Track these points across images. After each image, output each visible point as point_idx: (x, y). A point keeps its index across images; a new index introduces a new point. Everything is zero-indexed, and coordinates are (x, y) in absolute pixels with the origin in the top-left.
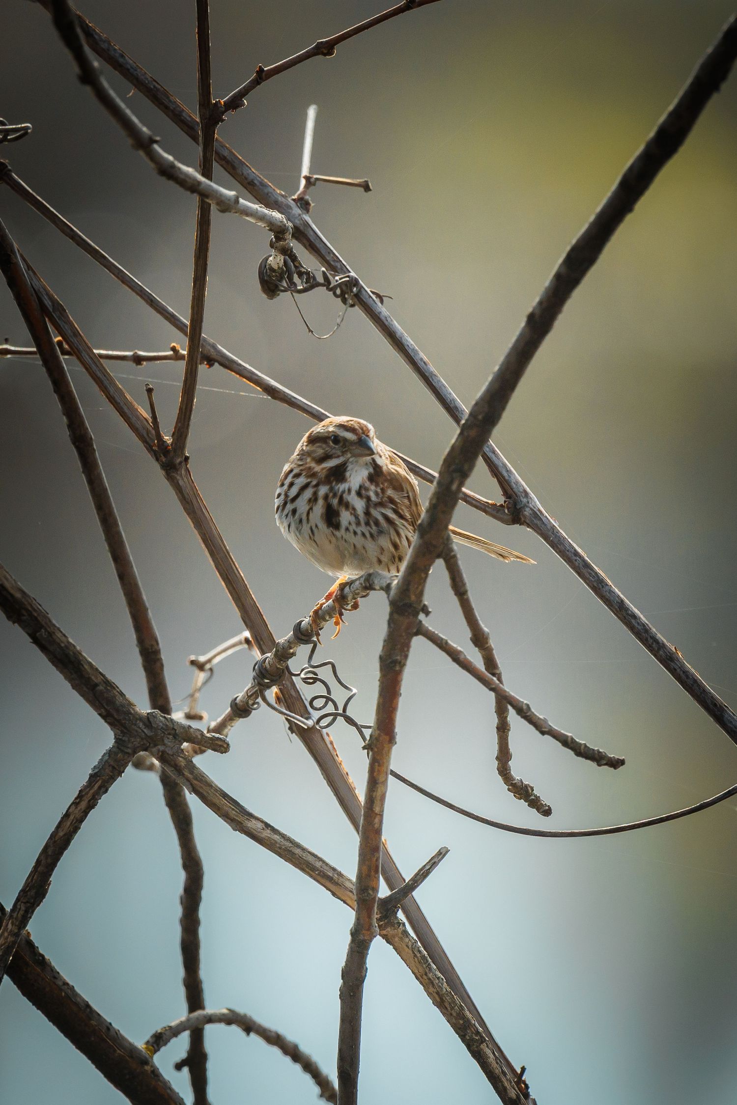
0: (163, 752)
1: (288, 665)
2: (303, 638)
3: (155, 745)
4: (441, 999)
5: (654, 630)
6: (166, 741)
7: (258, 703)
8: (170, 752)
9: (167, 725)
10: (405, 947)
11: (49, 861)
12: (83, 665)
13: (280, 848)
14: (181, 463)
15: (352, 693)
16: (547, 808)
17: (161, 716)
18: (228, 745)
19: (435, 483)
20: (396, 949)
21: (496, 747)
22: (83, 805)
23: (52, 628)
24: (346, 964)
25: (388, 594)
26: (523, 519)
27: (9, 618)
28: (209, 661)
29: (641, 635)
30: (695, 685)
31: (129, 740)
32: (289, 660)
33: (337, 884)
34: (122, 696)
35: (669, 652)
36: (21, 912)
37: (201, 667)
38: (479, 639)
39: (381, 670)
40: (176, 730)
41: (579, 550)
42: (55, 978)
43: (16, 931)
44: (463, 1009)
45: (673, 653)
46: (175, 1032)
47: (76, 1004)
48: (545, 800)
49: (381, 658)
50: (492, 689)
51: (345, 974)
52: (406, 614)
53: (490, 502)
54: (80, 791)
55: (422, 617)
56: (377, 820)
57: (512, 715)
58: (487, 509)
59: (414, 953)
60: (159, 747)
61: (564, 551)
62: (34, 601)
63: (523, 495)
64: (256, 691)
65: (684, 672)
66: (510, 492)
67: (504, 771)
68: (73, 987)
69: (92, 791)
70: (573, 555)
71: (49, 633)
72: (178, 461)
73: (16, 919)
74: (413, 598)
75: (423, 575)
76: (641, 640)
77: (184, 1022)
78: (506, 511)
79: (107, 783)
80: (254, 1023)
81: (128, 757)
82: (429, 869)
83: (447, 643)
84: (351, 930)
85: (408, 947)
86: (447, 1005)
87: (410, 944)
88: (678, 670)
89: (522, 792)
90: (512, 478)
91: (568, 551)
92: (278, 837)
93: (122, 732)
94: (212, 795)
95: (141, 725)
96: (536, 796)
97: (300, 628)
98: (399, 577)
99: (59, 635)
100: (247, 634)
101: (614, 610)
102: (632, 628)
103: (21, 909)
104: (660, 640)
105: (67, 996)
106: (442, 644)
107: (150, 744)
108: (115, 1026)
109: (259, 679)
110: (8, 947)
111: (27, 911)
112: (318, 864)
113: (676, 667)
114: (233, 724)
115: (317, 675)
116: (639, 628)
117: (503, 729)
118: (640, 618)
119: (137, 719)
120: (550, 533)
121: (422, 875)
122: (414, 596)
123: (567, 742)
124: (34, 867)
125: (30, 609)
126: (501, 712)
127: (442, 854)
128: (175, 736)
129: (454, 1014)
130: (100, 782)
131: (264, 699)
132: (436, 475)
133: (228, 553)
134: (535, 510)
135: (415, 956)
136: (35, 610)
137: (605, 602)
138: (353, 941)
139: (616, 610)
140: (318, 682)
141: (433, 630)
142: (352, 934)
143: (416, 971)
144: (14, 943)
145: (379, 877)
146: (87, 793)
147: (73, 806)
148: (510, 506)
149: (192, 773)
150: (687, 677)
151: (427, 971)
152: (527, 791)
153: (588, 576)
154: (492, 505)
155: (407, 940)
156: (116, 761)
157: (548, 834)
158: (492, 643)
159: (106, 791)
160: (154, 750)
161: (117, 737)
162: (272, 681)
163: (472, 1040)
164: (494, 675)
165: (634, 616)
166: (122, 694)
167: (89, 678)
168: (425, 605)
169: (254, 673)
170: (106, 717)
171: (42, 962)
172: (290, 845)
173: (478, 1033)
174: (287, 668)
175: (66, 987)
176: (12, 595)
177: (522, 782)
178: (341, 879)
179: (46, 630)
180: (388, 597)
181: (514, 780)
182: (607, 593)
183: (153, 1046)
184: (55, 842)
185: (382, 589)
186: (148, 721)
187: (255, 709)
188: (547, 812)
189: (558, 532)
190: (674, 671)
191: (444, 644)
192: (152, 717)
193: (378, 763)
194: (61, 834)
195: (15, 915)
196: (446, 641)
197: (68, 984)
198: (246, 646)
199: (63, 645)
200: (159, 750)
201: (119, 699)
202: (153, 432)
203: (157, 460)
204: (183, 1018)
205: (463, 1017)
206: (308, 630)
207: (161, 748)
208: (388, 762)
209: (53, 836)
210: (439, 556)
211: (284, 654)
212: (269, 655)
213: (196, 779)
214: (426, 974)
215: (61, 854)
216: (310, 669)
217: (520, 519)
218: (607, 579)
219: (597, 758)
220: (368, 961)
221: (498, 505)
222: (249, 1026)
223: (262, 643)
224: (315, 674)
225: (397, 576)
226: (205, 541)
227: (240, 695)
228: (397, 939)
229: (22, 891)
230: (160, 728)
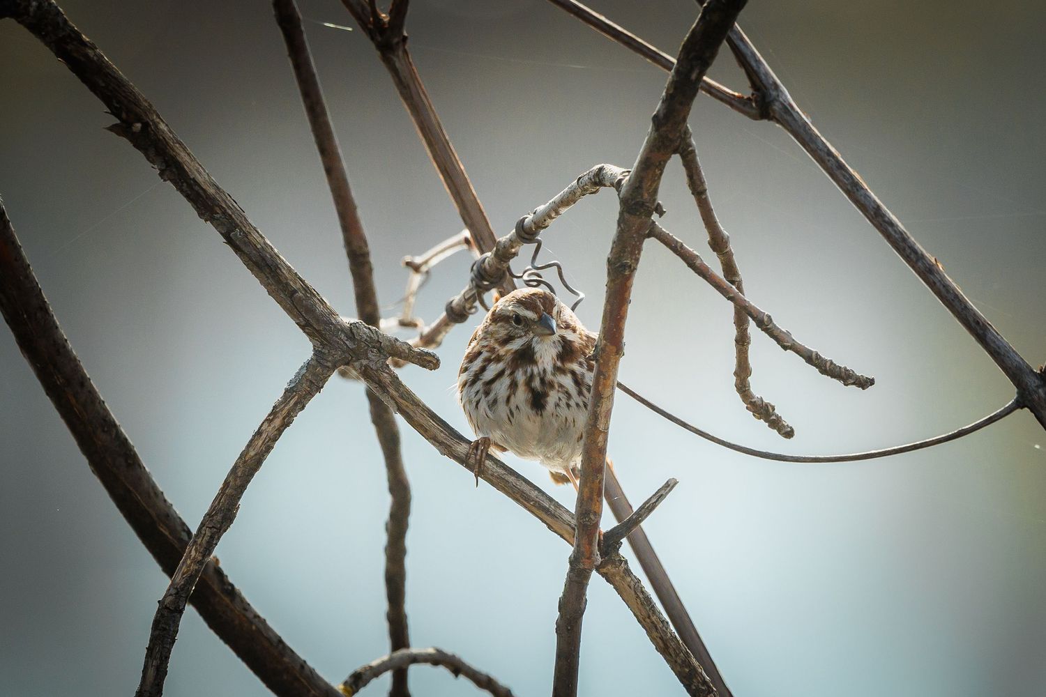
0: (366, 367)
1: (509, 266)
2: (526, 236)
3: (358, 360)
4: (665, 645)
5: (913, 239)
6: (370, 355)
7: (476, 307)
8: (374, 368)
9: (371, 338)
10: (627, 587)
11: (238, 483)
12: (280, 270)
13: (492, 475)
14: (398, 43)
15: (579, 298)
16: (789, 429)
17: (365, 327)
18: (438, 360)
19: (673, 71)
20: (617, 590)
21: (734, 362)
22: (277, 422)
23: (248, 228)
24: (564, 595)
25: (619, 191)
26: (772, 114)
27: (201, 215)
28: (426, 262)
29: (898, 244)
30: (956, 301)
31: (329, 352)
32: (511, 261)
33: (554, 516)
34: (323, 304)
35: (928, 264)
36: (206, 538)
37: (416, 268)
38: (718, 243)
39: (609, 273)
40: (381, 343)
41: (833, 150)
42: (245, 610)
43: (200, 558)
44: (689, 657)
45: (933, 265)
46: (376, 672)
47: (268, 639)
48: (787, 420)
49: (609, 261)
50: (729, 298)
51: (562, 606)
52: (638, 213)
53: (736, 94)
54: (275, 407)
55: (655, 217)
56: (601, 438)
57: (752, 328)
58: (733, 102)
59: (636, 593)
60: (363, 361)
61: (816, 151)
62: (229, 198)
63: (773, 87)
64: (474, 294)
65: (944, 286)
66: (758, 83)
67: (743, 388)
68: (265, 620)
69: (287, 408)
70: (826, 155)
71: (244, 232)
72: (396, 40)
73: (200, 545)
74: (646, 196)
75: (658, 172)
76: (898, 249)
77: (387, 661)
78: (754, 105)
79: (304, 399)
80: (463, 664)
81: (328, 371)
82: (655, 502)
83: (682, 246)
84: (570, 558)
85: (630, 587)
86: (671, 651)
87: (632, 583)
88: (938, 284)
89: (763, 411)
90: (762, 69)
91: (820, 150)
92: (490, 463)
93: (322, 343)
94: (418, 415)
95: (343, 336)
96: (777, 416)
97: (523, 226)
98: (631, 173)
99: (255, 235)
100: (467, 233)
101: (870, 216)
102: (888, 237)
103: (207, 535)
104: (919, 251)
105: (258, 630)
106: (676, 247)
107: (352, 357)
108: (311, 664)
109: (477, 280)
110: (191, 576)
111: (212, 537)
112: (534, 494)
113: (936, 281)
114: (448, 330)
115: (541, 277)
116: (897, 236)
117: (742, 341)
118: (897, 226)
119: (339, 330)
120: (802, 131)
121: (648, 508)
122: (646, 195)
123: (811, 359)
124: (221, 489)
125: (224, 206)
126: (740, 323)
127: (669, 486)
128: (380, 349)
129: (679, 661)
130: (297, 397)
131: (482, 303)
132: (675, 61)
133: (448, 143)
134: (785, 104)
135: (638, 597)
136: (229, 207)
137: (860, 208)
138: (572, 570)
139: (872, 215)
140: (542, 285)
141: (667, 232)
142: (571, 562)
143: (639, 614)
144: (197, 571)
145: (602, 501)
146: (282, 410)
147: (266, 424)
148: (758, 99)
149: (397, 390)
150: (948, 291)
151: (651, 613)
152: (767, 411)
153: (842, 178)
154: (739, 97)
155: (629, 579)
156: (314, 374)
157: (790, 459)
158: (733, 247)
159: (303, 408)
160: (357, 364)
161: (317, 349)
162: (491, 283)
163: (698, 689)
164: (733, 282)
165: (891, 224)
166: (322, 302)
167: (287, 284)
168: (659, 204)
169: (472, 275)
170: (305, 326)
171: (231, 592)
172: (503, 472)
173: (705, 682)
174: (509, 269)
175: (257, 620)
176: (204, 191)
177: (762, 401)
178: (558, 511)
179: (241, 229)
180: (619, 195)
181: (754, 398)
182: (862, 198)
183: (352, 688)
184: (245, 462)
185: (612, 185)
186: (351, 332)
187: (472, 314)
188: (789, 434)
189: (810, 129)
190: (933, 284)
191: (678, 248)
192: (356, 328)
193: (604, 375)
194: (252, 453)
195: (199, 541)
196: (682, 244)
197: (259, 617)
198: (465, 247)
199: (259, 246)
200: (361, 364)
201: (320, 308)
202: (369, 9)
203: (373, 39)
204: (385, 657)
205: (689, 665)
206: (531, 228)
207: (365, 362)
208: (615, 375)
209: (243, 455)
210: (675, 152)
211: (505, 254)
212: (489, 254)
213: (402, 398)
214: (649, 617)
215: (252, 475)
216: (534, 271)
217: (769, 114)
218: (863, 183)
219: (845, 377)
220: (588, 592)
221: (745, 97)
222: (457, 667)
223: (482, 243)
224: (539, 276)
225: (629, 172)
226: (422, 129)
227: (457, 299)
228: (617, 578)
229: (207, 514)
230: (363, 340)
